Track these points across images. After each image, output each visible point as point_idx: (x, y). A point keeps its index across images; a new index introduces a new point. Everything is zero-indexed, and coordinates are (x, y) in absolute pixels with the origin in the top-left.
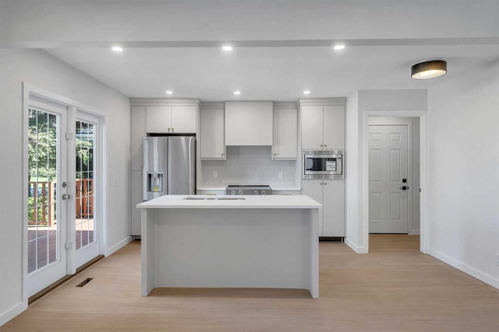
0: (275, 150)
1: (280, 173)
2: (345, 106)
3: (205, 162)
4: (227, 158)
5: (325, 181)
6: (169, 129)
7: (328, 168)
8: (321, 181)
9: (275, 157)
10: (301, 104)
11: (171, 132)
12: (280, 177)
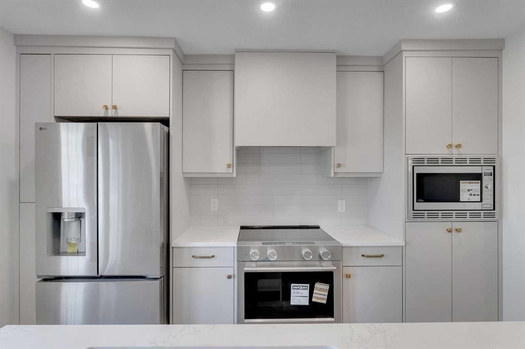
0: (337, 156)
1: (339, 202)
2: (498, 59)
3: (192, 181)
4: (237, 174)
5: (457, 225)
6: (106, 108)
7: (464, 196)
8: (448, 225)
9: (338, 170)
10: (404, 54)
11: (111, 113)
12: (339, 210)
